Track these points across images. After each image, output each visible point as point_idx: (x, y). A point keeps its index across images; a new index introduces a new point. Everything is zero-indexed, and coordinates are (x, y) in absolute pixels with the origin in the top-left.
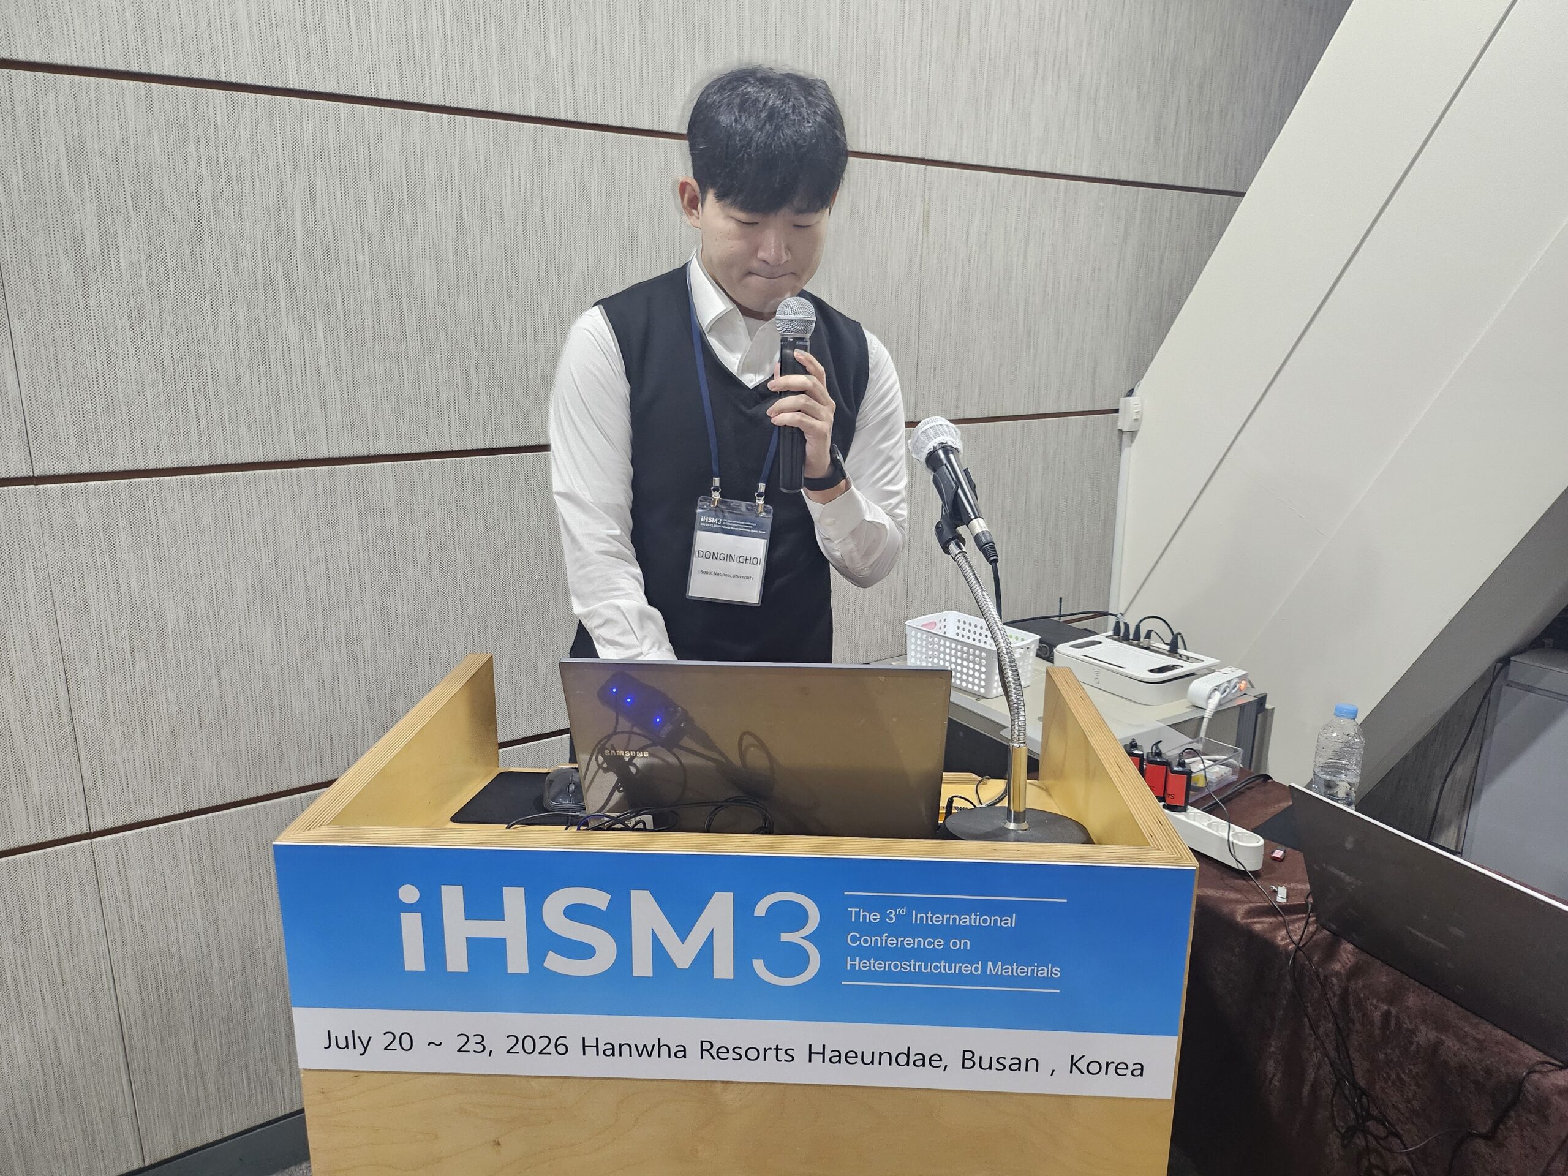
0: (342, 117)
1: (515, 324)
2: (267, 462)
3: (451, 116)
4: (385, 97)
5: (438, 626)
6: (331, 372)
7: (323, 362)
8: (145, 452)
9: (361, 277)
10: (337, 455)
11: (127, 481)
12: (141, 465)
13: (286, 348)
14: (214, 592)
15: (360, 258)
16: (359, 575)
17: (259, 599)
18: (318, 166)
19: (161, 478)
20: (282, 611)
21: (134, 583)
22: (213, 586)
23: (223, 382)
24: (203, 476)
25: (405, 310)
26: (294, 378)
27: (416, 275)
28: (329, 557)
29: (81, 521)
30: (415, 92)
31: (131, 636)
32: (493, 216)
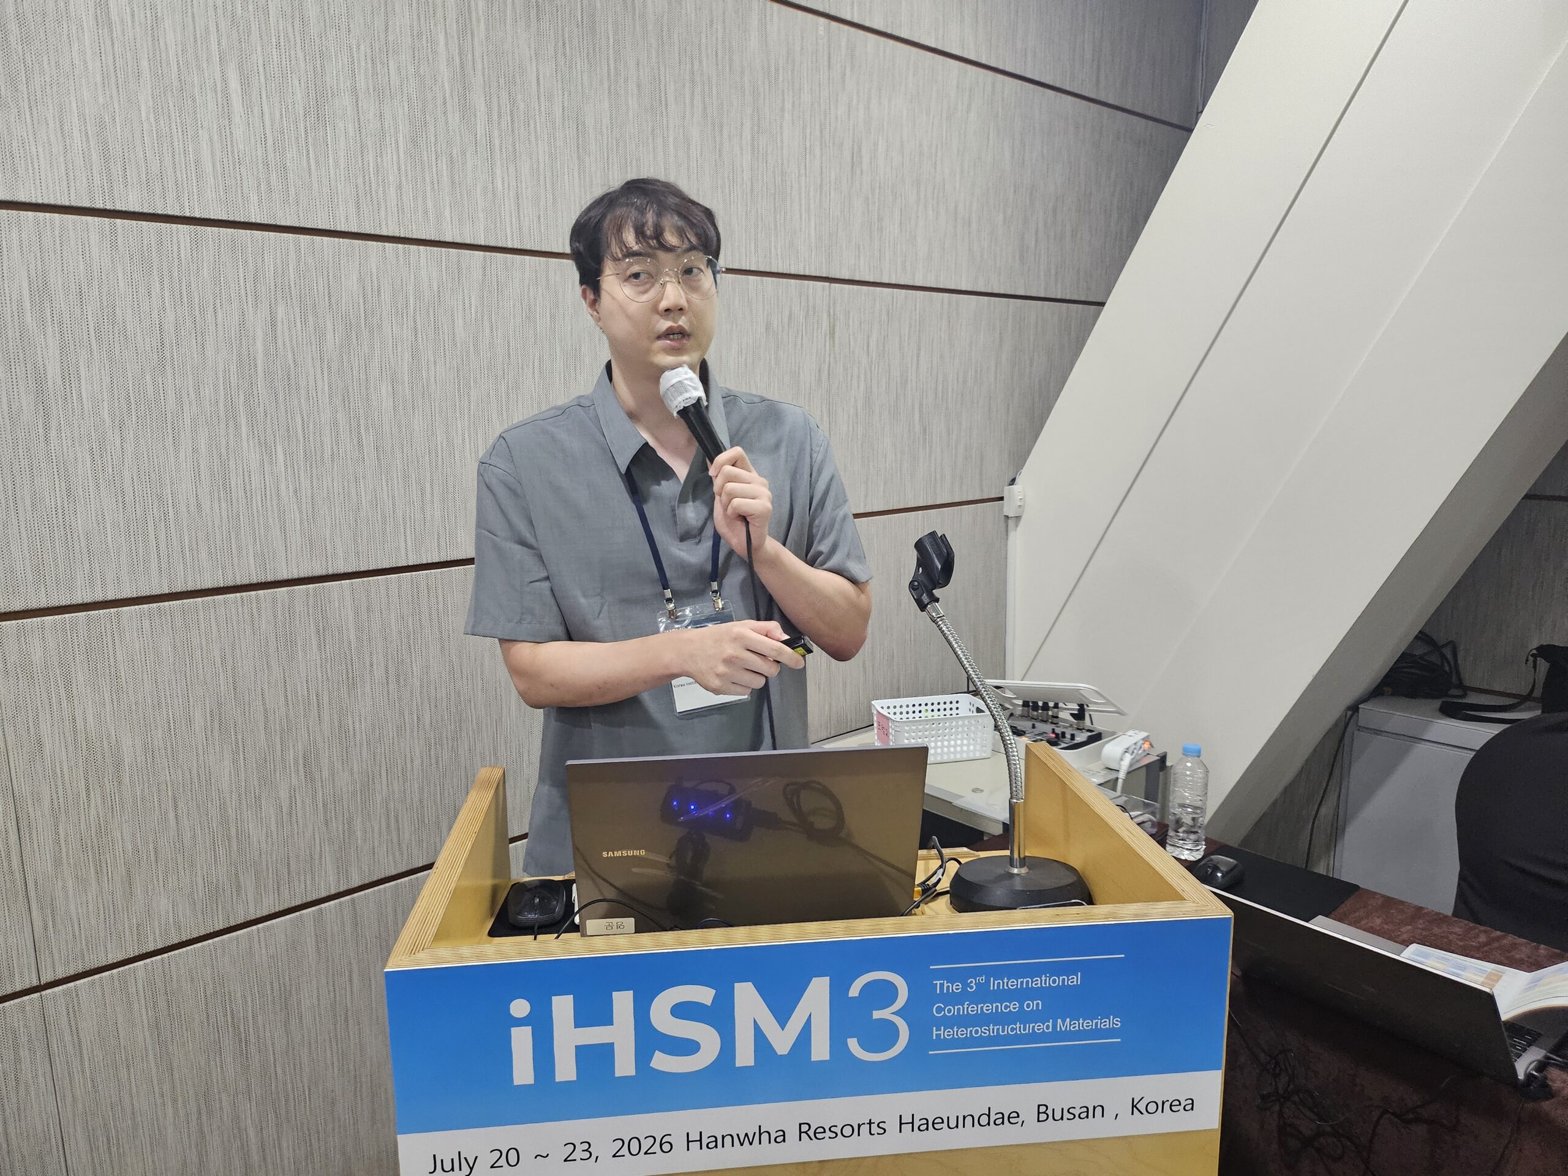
0: (303, 249)
1: (467, 440)
2: (227, 587)
3: (406, 246)
4: (343, 229)
5: (396, 740)
6: (291, 494)
7: (283, 487)
8: (104, 584)
9: (320, 401)
10: (296, 576)
11: (85, 613)
12: (99, 597)
13: (246, 473)
14: (172, 721)
15: (320, 383)
16: (317, 695)
17: (216, 726)
18: (279, 296)
19: (120, 609)
20: (240, 737)
21: (90, 719)
22: (171, 716)
23: (184, 509)
24: (162, 604)
25: (363, 431)
26: (254, 502)
27: (373, 398)
28: (287, 679)
29: (37, 656)
30: (372, 224)
31: (86, 772)
32: (446, 338)
